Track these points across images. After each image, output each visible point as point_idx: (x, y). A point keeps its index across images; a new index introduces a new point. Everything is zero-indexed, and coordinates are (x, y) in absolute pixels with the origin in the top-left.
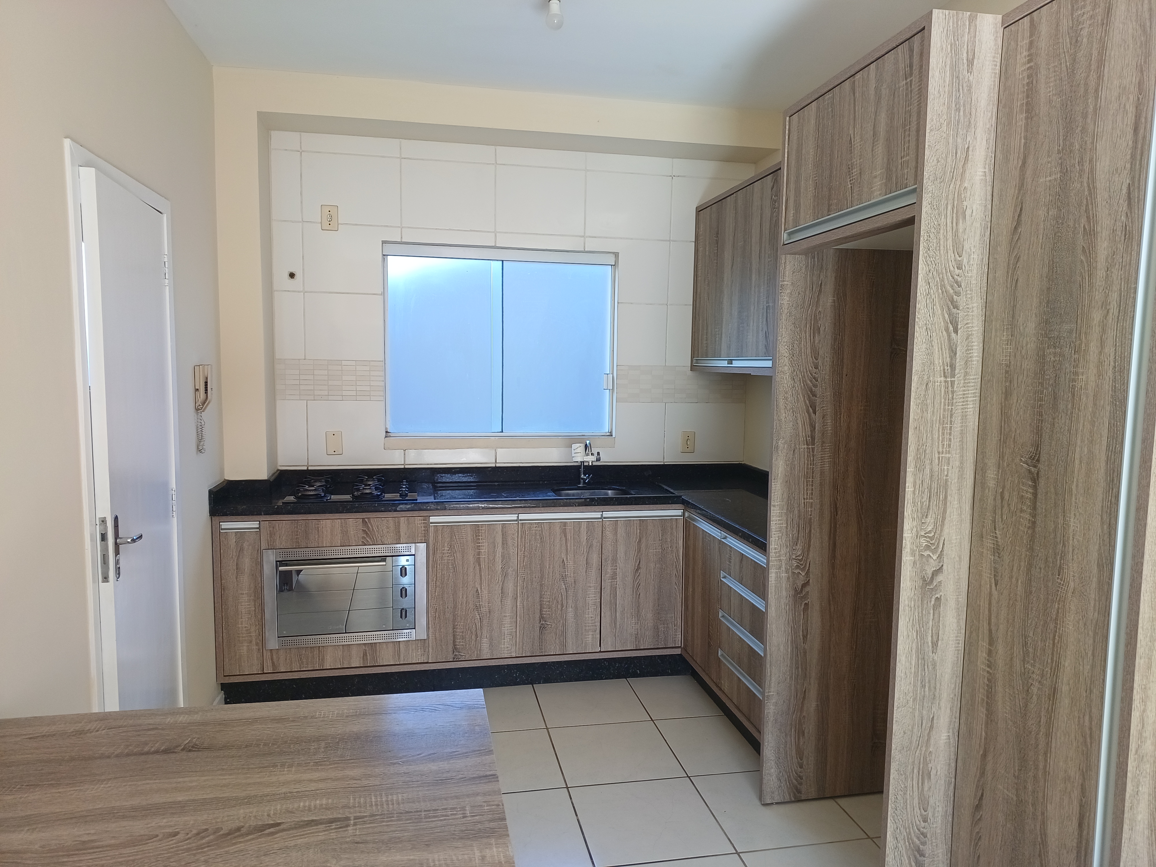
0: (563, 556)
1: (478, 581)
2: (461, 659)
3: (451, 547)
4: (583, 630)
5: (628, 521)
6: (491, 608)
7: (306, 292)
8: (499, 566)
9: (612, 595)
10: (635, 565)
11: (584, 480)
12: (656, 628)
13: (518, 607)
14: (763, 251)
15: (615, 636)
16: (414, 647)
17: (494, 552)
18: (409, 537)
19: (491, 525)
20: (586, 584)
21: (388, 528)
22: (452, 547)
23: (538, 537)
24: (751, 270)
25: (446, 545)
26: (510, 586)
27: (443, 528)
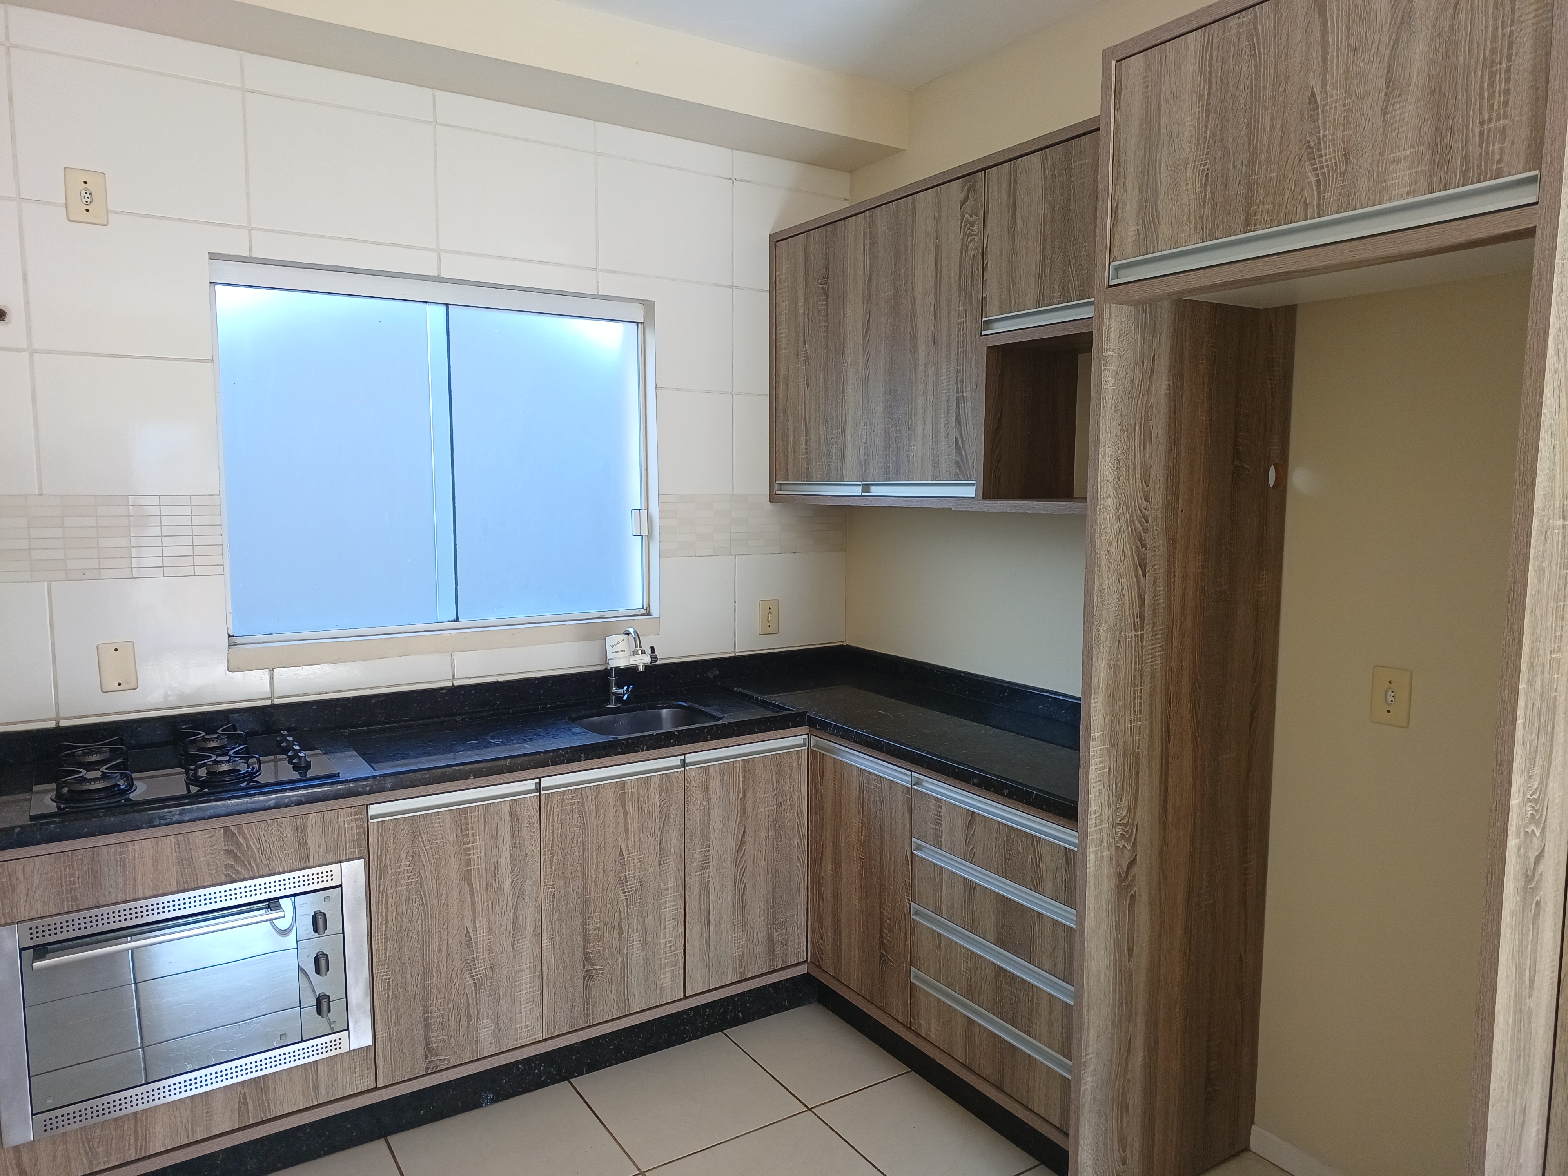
0: (621, 843)
1: (468, 914)
2: (441, 1067)
3: (413, 857)
4: (657, 966)
5: (726, 766)
6: (495, 961)
7: (36, 351)
8: (506, 882)
9: (702, 897)
10: (737, 838)
11: (619, 698)
12: (770, 939)
13: (545, 949)
14: (944, 305)
15: (708, 965)
16: (346, 1065)
17: (497, 855)
18: (326, 851)
19: (488, 807)
20: (660, 885)
21: (281, 839)
22: (416, 857)
23: (577, 816)
24: (914, 337)
25: (403, 856)
26: (529, 913)
27: (396, 825)
